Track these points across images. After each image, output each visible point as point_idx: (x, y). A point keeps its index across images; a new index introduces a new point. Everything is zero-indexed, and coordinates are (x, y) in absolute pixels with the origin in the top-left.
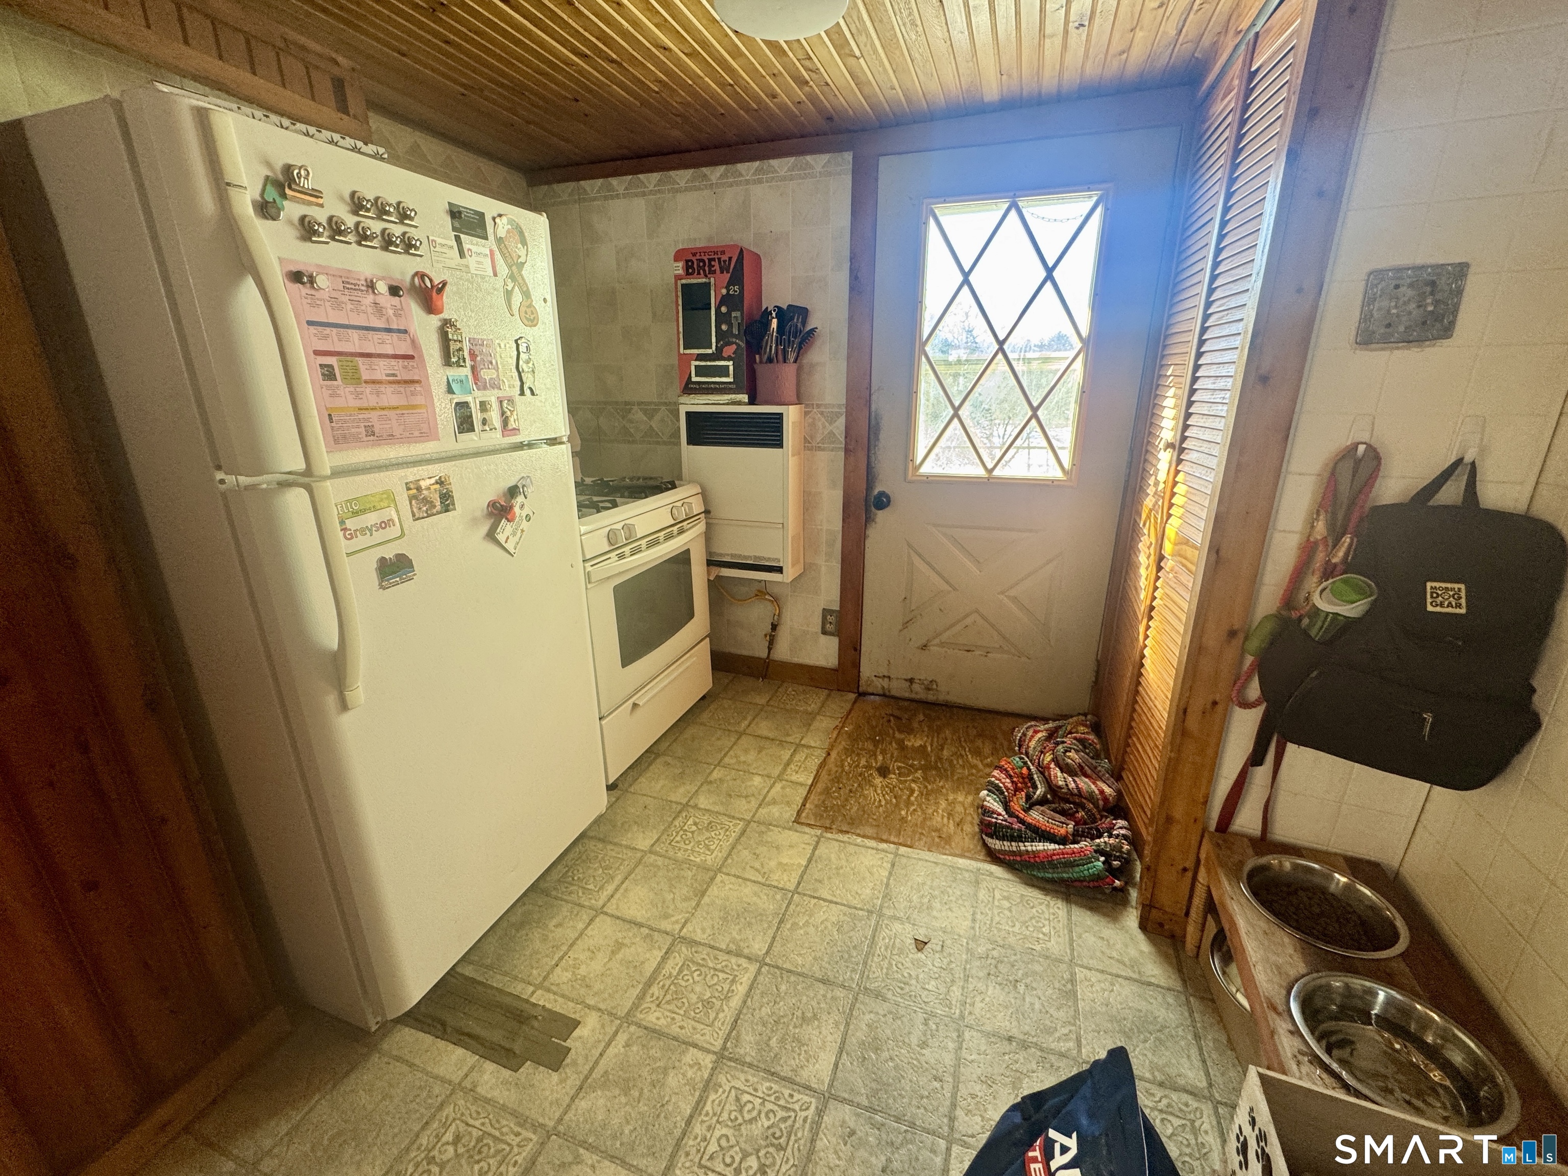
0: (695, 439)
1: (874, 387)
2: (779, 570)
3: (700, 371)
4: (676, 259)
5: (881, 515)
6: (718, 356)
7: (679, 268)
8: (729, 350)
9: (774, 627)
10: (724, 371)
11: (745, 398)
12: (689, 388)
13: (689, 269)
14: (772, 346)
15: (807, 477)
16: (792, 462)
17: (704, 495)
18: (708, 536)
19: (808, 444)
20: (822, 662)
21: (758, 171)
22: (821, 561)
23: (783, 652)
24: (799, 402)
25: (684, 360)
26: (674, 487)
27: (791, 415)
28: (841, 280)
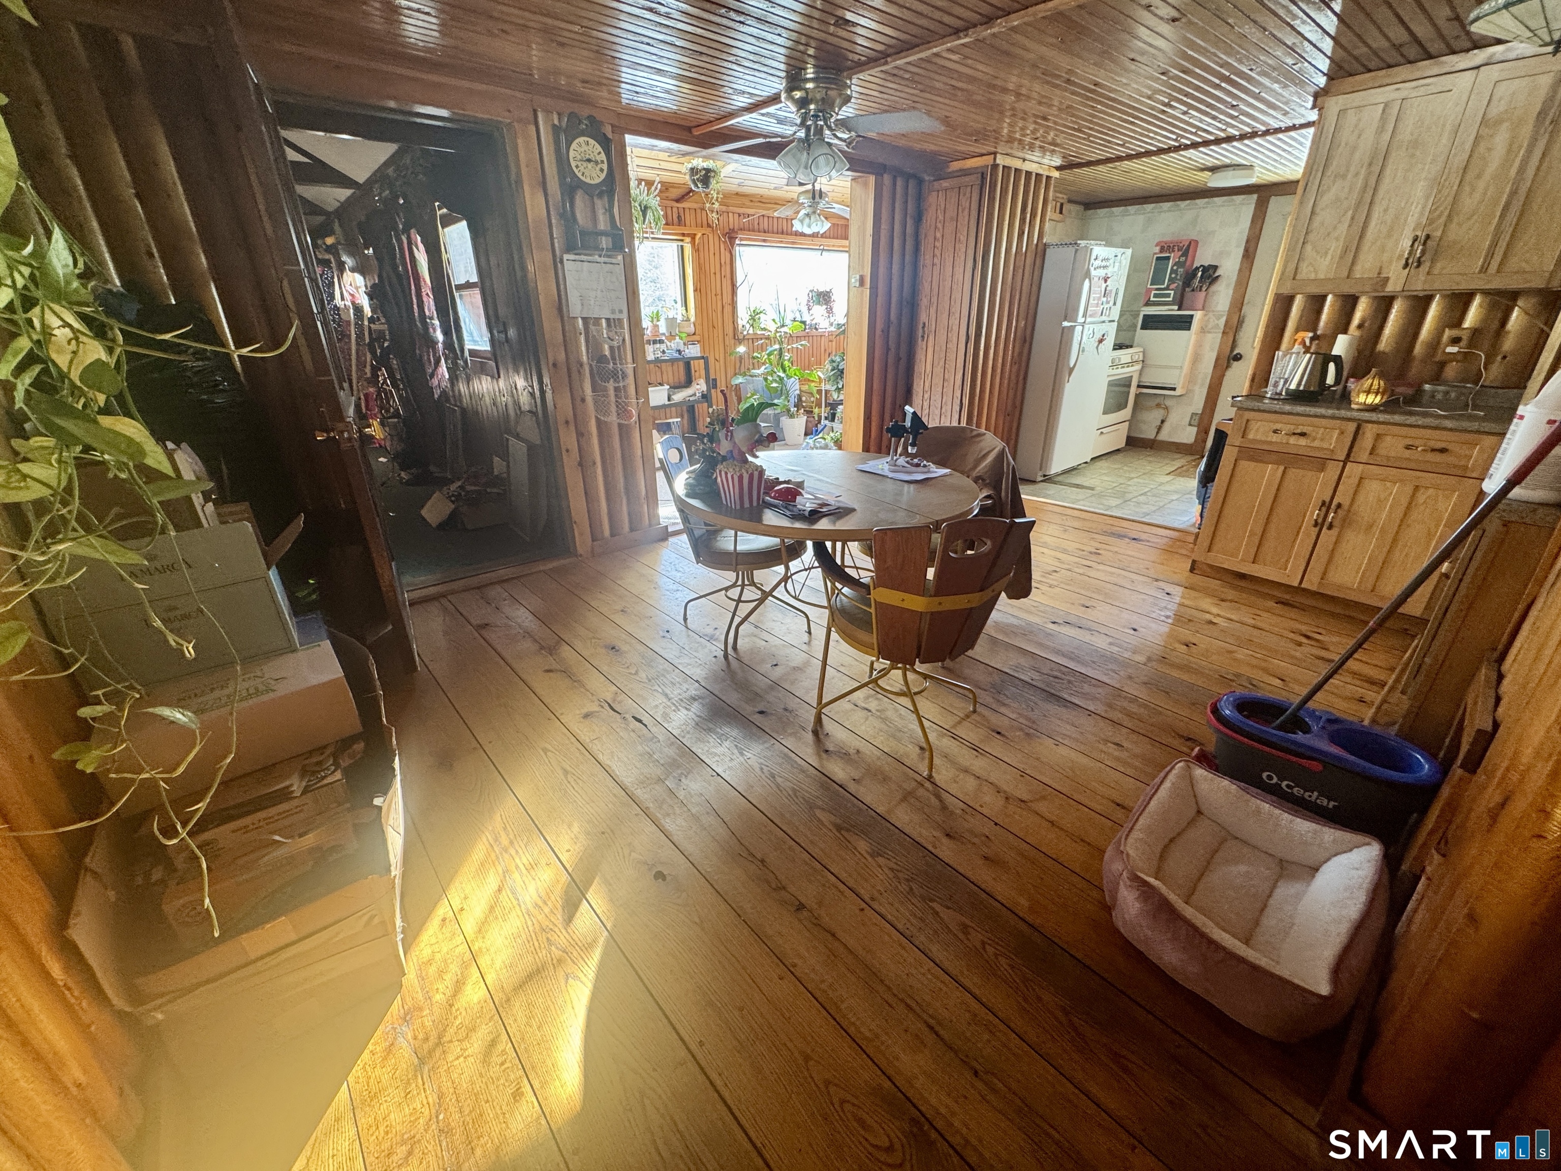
0: (1144, 327)
1: (1246, 301)
2: (1174, 389)
3: (1156, 296)
4: (1157, 245)
5: (1235, 364)
6: (1167, 288)
7: (1157, 249)
8: (1173, 286)
9: (1163, 422)
10: (1168, 295)
11: (1176, 307)
12: (1148, 303)
13: (1162, 250)
14: (1196, 282)
15: (1199, 345)
16: (1193, 337)
17: (1144, 353)
18: (1141, 372)
19: (1203, 330)
20: (1185, 441)
21: (1208, 203)
22: (1197, 389)
23: (1165, 436)
24: (1203, 309)
25: (1149, 291)
26: (1131, 347)
27: (1198, 315)
28: (1238, 253)
